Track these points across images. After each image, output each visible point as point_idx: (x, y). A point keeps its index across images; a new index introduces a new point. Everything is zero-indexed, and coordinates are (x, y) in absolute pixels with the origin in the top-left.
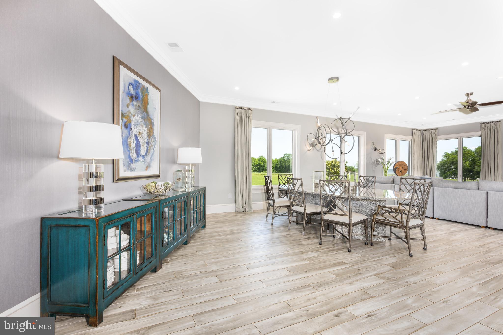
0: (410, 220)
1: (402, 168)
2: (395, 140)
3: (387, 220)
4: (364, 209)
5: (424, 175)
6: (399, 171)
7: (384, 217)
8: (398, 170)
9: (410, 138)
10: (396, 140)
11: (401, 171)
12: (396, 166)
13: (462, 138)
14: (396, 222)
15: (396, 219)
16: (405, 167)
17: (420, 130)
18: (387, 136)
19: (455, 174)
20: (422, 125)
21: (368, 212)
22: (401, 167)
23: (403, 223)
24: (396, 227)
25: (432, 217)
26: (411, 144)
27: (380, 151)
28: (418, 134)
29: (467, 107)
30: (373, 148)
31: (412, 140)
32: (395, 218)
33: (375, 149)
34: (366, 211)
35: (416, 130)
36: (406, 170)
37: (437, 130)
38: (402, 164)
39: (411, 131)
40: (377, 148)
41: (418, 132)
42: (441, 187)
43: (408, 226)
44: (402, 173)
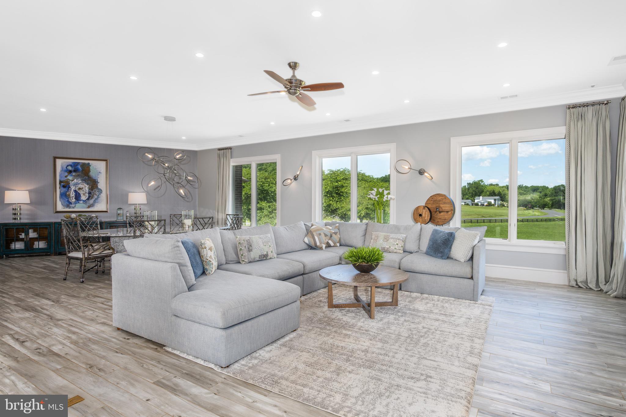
38: (440, 201)
44: (424, 218)
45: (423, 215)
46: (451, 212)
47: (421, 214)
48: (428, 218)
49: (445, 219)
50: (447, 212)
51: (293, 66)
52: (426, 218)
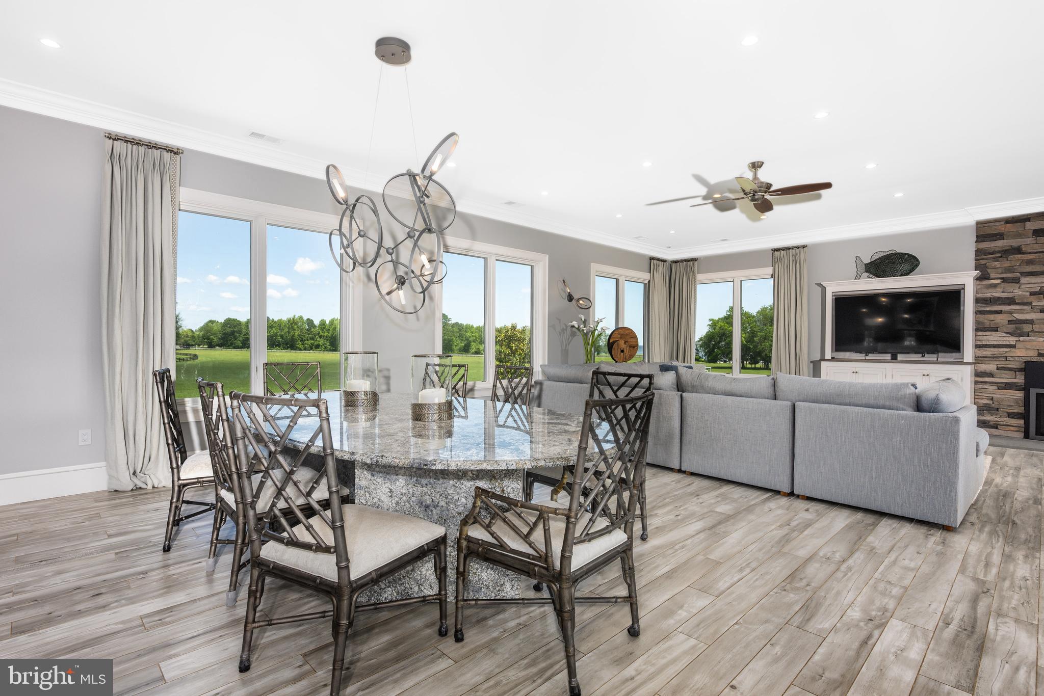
0: (574, 547)
1: (625, 342)
2: (616, 279)
3: (502, 546)
4: (450, 492)
5: (671, 358)
6: (619, 351)
7: (492, 534)
8: (616, 348)
9: (646, 276)
10: (617, 281)
11: (622, 351)
12: (614, 338)
13: (741, 281)
14: (528, 556)
15: (530, 545)
16: (632, 342)
17: (664, 261)
18: (595, 267)
19: (728, 354)
20: (669, 249)
21: (463, 500)
22: (623, 342)
23: (550, 560)
24: (529, 573)
25: (678, 468)
26: (648, 289)
27: (581, 302)
28: (661, 268)
29: (752, 195)
30: (565, 296)
31: (649, 282)
32: (526, 538)
33: (570, 298)
34: (456, 497)
35: (658, 259)
36: (634, 347)
37: (696, 262)
38: (627, 335)
39: (647, 261)
40: (576, 296)
41: (661, 264)
42: (696, 393)
43: (567, 572)
44: (625, 354)
45: (625, 351)
48: (628, 355)
51: (756, 166)
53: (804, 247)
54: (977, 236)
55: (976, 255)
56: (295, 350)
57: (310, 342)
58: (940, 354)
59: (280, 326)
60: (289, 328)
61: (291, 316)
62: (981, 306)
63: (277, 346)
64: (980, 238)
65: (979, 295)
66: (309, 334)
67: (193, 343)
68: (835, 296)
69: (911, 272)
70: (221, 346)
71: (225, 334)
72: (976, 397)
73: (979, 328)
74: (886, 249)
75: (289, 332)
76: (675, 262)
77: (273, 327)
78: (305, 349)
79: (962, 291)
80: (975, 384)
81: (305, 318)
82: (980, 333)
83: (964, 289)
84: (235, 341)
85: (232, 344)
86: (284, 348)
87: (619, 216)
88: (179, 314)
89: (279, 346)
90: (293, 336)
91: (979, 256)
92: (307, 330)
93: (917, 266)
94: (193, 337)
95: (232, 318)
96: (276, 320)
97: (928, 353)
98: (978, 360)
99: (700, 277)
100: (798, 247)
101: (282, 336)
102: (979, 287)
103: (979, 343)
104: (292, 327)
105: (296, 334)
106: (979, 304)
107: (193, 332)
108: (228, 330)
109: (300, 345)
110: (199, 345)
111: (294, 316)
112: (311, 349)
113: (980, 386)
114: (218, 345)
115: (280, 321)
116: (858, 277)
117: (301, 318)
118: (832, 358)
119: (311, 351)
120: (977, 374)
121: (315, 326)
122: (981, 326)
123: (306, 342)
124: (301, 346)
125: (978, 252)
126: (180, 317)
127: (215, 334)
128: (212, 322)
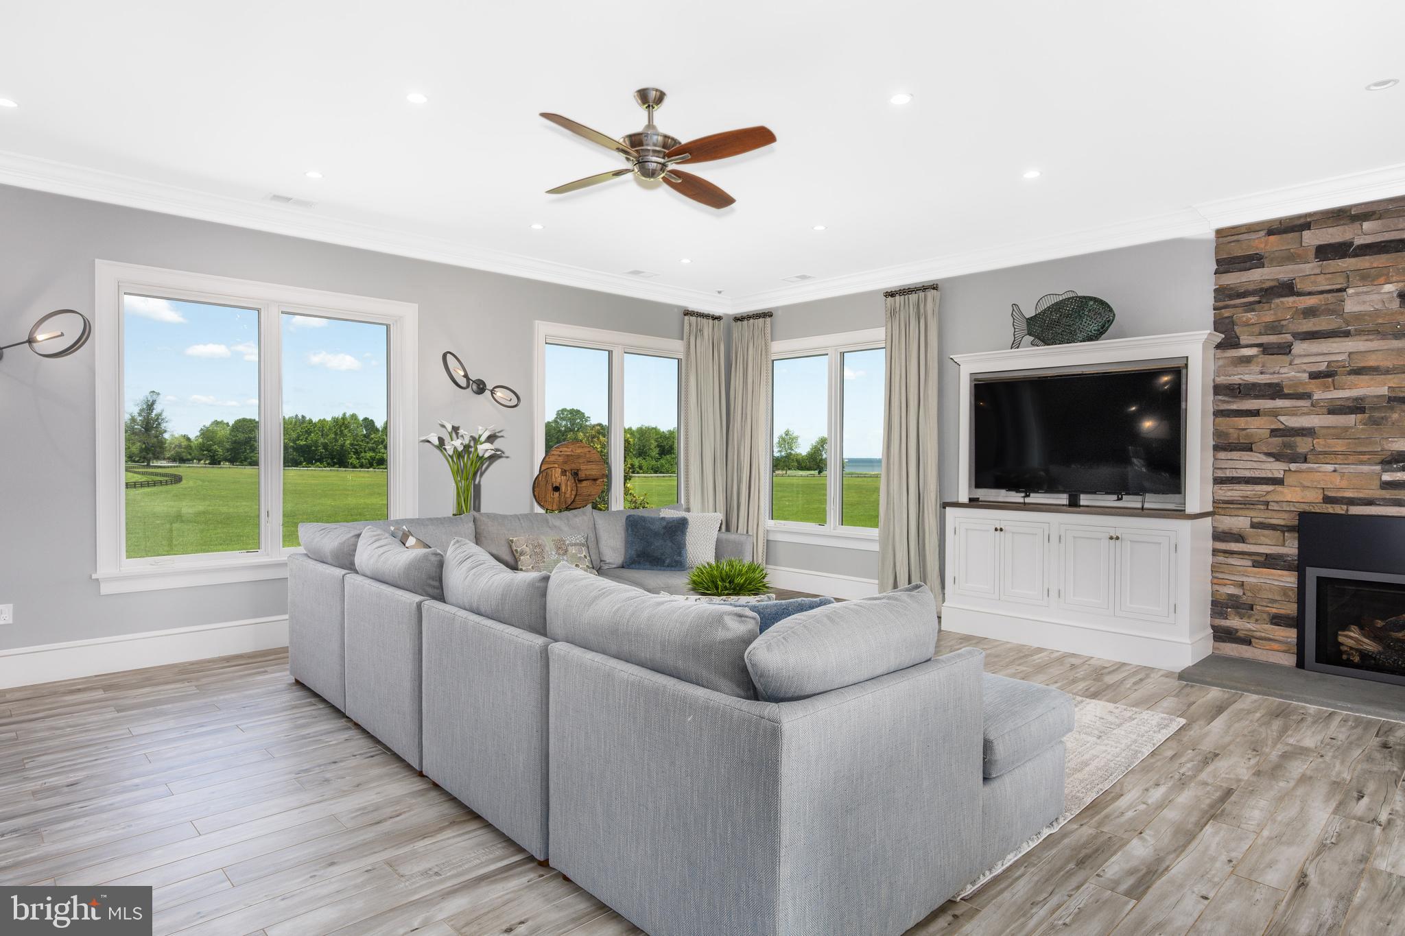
1: (566, 472)
2: (608, 351)
6: (550, 488)
8: (542, 482)
10: (610, 354)
11: (557, 489)
12: (548, 463)
13: (842, 354)
17: (720, 317)
18: (543, 328)
20: (721, 293)
25: (419, 769)
27: (499, 394)
28: (707, 331)
33: (479, 387)
35: (702, 315)
37: (771, 319)
38: (579, 457)
41: (707, 324)
44: (563, 495)
45: (563, 488)
46: (602, 480)
47: (558, 485)
48: (571, 495)
49: (589, 495)
50: (595, 480)
51: (650, 99)
52: (568, 495)
53: (934, 287)
54: (1218, 262)
55: (1216, 299)
56: (346, 467)
57: (370, 454)
58: (1148, 496)
59: (323, 431)
60: (336, 434)
61: (339, 414)
62: (1224, 402)
63: (317, 461)
64: (1225, 264)
65: (1222, 380)
66: (368, 443)
67: (189, 457)
68: (976, 380)
69: (1102, 333)
70: (232, 461)
71: (235, 442)
72: (1215, 581)
73: (1223, 444)
74: (1060, 289)
75: (336, 441)
76: (739, 319)
77: (311, 432)
78: (362, 466)
79: (1184, 371)
80: (1213, 555)
81: (361, 418)
82: (1222, 455)
83: (1186, 365)
84: (252, 455)
85: (245, 459)
86: (329, 465)
87: (537, 227)
88: (163, 411)
89: (320, 460)
90: (342, 446)
91: (1220, 301)
92: (365, 436)
93: (1110, 322)
94: (189, 447)
95: (248, 418)
96: (315, 420)
97: (1127, 494)
98: (1220, 507)
99: (777, 347)
100: (924, 288)
101: (325, 446)
102: (1221, 362)
103: (1220, 474)
104: (341, 431)
105: (348, 442)
106: (1220, 397)
107: (188, 439)
108: (241, 436)
109: (353, 459)
110: (200, 460)
111: (344, 414)
112: (371, 465)
113: (1221, 559)
114: (226, 460)
115: (323, 422)
116: (1016, 344)
117: (354, 416)
118: (971, 500)
119: (371, 469)
120: (1218, 536)
121: (377, 430)
122: (1222, 441)
123: (363, 454)
124: (356, 462)
125: (1223, 294)
126: (163, 417)
127: (220, 443)
128: (216, 423)
